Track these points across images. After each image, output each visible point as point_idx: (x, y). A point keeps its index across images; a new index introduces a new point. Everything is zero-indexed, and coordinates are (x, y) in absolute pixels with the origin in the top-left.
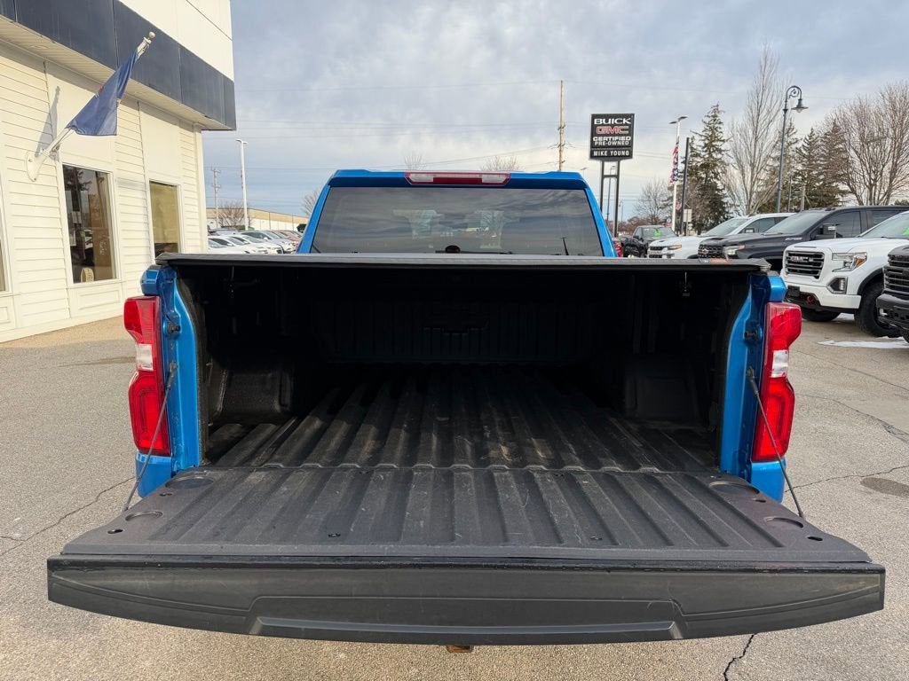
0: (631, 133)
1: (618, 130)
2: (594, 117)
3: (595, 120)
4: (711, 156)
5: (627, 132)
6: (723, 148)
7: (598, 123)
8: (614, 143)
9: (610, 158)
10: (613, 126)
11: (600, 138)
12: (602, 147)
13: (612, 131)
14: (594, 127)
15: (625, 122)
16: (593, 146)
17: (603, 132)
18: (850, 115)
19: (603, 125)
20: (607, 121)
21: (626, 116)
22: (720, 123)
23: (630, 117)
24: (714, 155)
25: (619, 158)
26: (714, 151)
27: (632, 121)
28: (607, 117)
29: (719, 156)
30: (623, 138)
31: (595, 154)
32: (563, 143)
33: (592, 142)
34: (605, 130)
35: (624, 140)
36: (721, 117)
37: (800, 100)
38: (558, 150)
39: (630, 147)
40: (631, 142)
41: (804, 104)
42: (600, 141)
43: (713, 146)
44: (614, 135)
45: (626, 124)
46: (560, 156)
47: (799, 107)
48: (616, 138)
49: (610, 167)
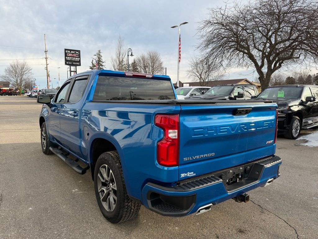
0: (80, 57)
1: (75, 55)
2: (65, 50)
3: (66, 51)
4: (99, 67)
5: (78, 57)
6: (103, 65)
7: (67, 52)
8: (74, 60)
9: (73, 65)
10: (73, 54)
11: (69, 58)
12: (69, 61)
13: (73, 56)
14: (66, 54)
15: (77, 53)
16: (66, 60)
17: (69, 56)
18: (140, 59)
19: (69, 53)
20: (71, 52)
21: (78, 51)
22: (101, 56)
23: (79, 51)
24: (100, 66)
25: (76, 65)
26: (100, 65)
27: (80, 53)
28: (71, 50)
29: (102, 67)
30: (77, 58)
31: (67, 63)
32: (47, 57)
33: (66, 59)
34: (70, 55)
35: (77, 59)
36: (101, 54)
37: (132, 53)
38: (45, 59)
39: (80, 61)
40: (80, 60)
41: (133, 54)
42: (68, 58)
43: (100, 64)
44: (74, 57)
45: (77, 54)
46: (47, 62)
47: (132, 55)
48: (74, 58)
49: (73, 68)
